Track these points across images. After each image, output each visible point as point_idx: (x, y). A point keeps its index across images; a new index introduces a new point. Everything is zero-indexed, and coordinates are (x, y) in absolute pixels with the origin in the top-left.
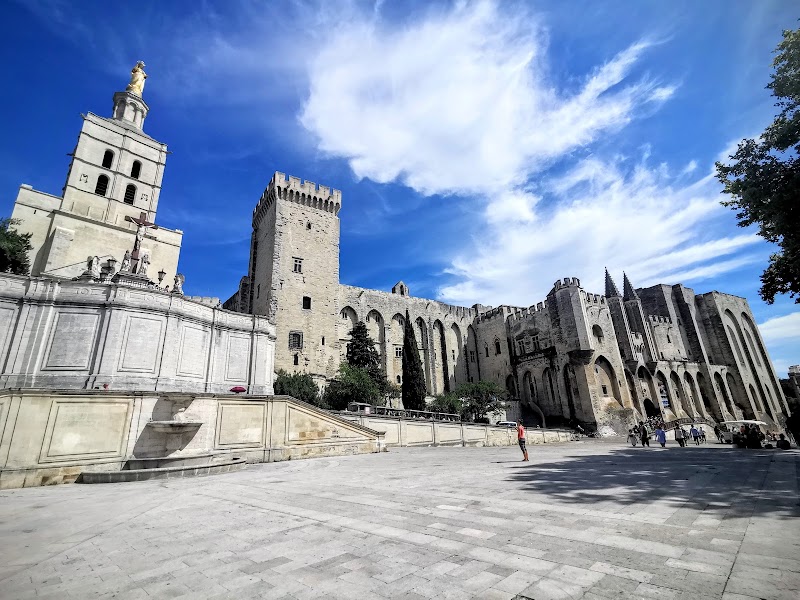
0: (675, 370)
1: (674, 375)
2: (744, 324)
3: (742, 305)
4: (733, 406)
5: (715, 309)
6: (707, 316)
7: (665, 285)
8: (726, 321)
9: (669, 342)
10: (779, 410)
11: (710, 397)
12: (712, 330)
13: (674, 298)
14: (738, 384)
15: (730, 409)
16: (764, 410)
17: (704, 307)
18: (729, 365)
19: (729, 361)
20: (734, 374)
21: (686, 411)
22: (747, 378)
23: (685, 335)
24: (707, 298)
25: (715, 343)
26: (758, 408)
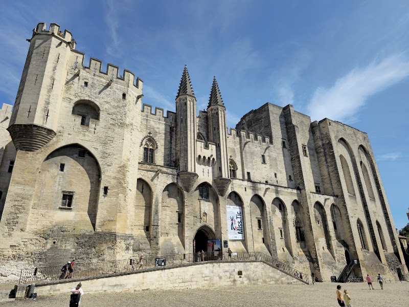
0: (261, 194)
1: (258, 200)
2: (360, 157)
3: (361, 138)
4: (334, 242)
5: (328, 137)
6: (320, 143)
7: (274, 105)
8: (339, 150)
9: (264, 162)
10: (391, 250)
11: (306, 229)
12: (323, 159)
13: (283, 120)
14: (344, 217)
15: (329, 246)
16: (371, 249)
17: (318, 134)
18: (337, 196)
19: (337, 192)
20: (340, 206)
21: (268, 247)
22: (355, 211)
23: (288, 159)
24: (322, 125)
25: (325, 172)
26: (364, 246)
